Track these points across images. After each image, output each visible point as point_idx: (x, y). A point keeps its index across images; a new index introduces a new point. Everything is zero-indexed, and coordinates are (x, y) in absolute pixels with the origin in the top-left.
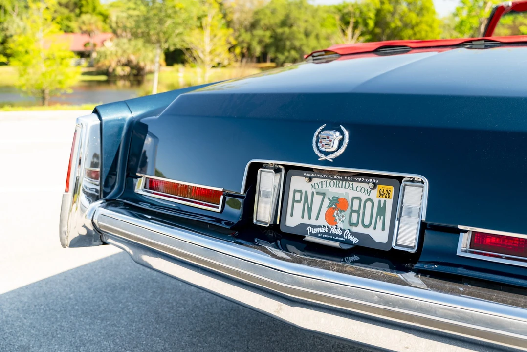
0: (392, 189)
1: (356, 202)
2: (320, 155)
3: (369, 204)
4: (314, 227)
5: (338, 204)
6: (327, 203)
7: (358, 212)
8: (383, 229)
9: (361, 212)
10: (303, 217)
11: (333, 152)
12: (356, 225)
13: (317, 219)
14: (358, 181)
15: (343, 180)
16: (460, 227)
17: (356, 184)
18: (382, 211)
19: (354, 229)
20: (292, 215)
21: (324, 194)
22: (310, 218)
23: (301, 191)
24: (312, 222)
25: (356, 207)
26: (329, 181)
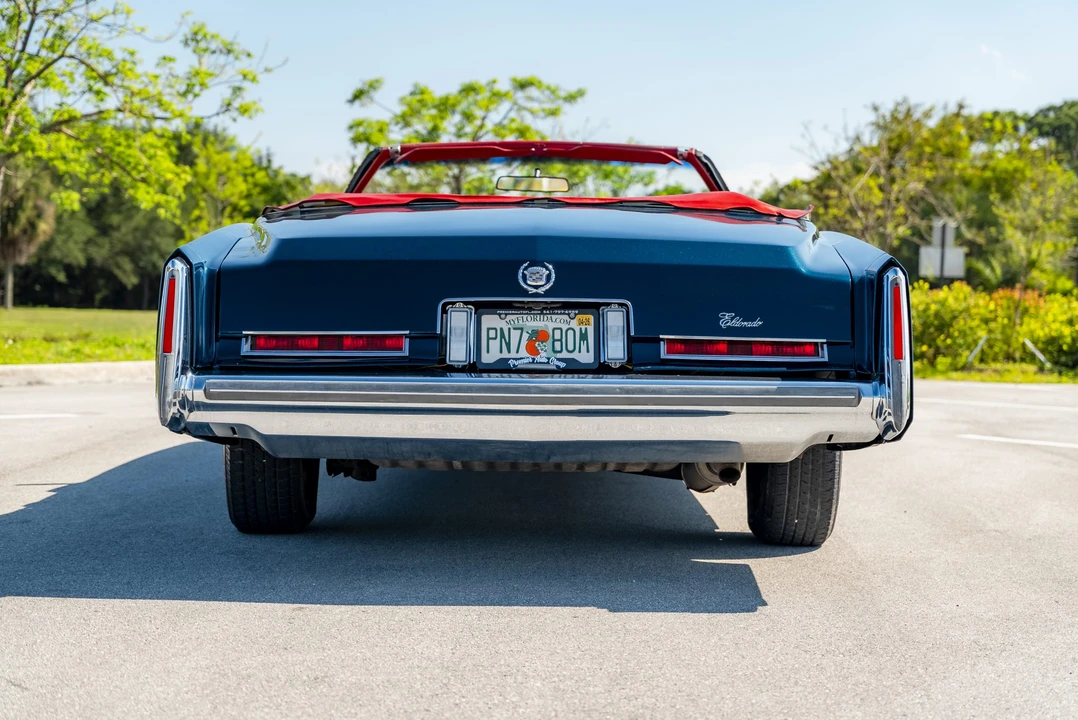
0: (591, 318)
1: (557, 333)
2: (529, 289)
3: (570, 333)
4: (516, 359)
5: (539, 336)
6: (526, 336)
7: (561, 340)
8: (588, 351)
9: (564, 340)
10: (501, 352)
11: (542, 286)
12: (561, 351)
13: (517, 352)
14: (557, 314)
15: (542, 313)
16: (661, 336)
17: (554, 317)
18: (584, 337)
19: (559, 356)
20: (488, 352)
21: (522, 329)
22: (509, 352)
23: (495, 329)
24: (513, 354)
25: (557, 336)
26: (525, 317)
